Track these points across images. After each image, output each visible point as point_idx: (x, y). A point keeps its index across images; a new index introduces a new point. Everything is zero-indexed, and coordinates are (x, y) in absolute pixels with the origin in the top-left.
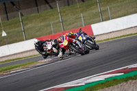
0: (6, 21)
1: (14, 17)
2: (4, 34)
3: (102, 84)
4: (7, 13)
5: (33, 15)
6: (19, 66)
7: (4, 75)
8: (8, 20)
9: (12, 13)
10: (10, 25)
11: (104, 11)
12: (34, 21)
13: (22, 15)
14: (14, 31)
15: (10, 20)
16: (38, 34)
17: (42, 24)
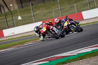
0: (21, 9)
1: (27, 6)
2: (20, 18)
3: (90, 54)
4: (21, 3)
5: (40, 5)
6: (30, 41)
7: (20, 47)
8: (22, 8)
9: (25, 3)
10: (24, 11)
11: (91, 2)
12: (41, 9)
13: (32, 5)
14: (26, 16)
15: (24, 8)
16: (43, 18)
17: (46, 11)
